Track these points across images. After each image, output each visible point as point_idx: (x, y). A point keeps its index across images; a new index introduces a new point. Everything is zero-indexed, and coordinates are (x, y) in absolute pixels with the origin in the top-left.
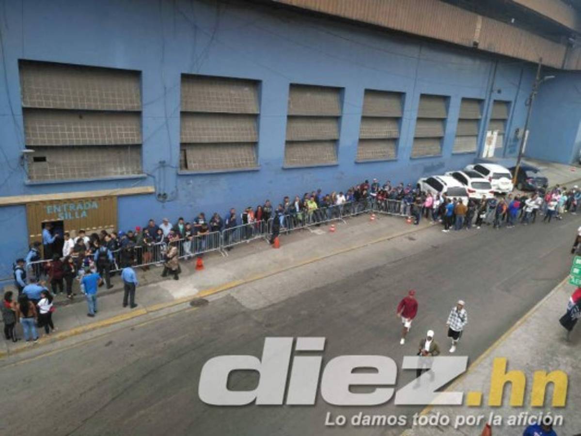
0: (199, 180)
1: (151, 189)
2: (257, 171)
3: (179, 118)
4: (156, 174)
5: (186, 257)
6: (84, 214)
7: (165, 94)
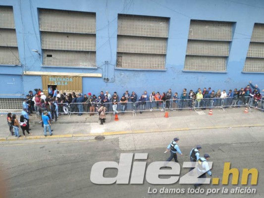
0: (127, 73)
1: (100, 75)
2: (165, 71)
3: (116, 38)
4: (103, 67)
5: (114, 112)
6: (66, 84)
7: (109, 24)
